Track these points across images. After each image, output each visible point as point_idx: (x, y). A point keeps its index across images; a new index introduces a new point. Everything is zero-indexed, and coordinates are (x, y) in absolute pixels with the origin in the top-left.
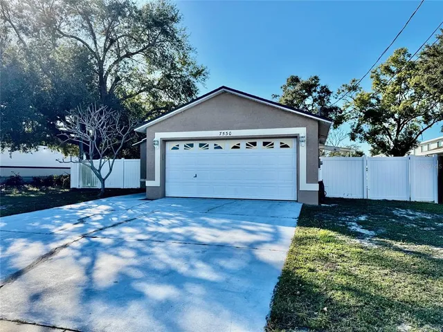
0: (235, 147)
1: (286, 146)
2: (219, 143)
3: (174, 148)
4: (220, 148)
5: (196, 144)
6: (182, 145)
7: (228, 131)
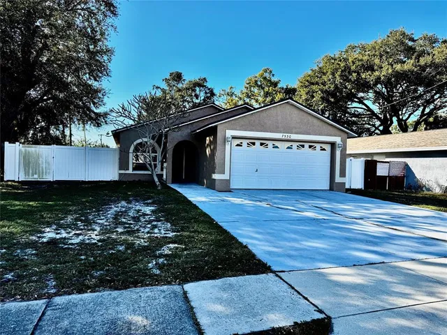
0: (288, 148)
1: (324, 150)
2: (277, 144)
3: (238, 145)
4: (277, 147)
5: (258, 143)
6: (245, 142)
7: (289, 135)
